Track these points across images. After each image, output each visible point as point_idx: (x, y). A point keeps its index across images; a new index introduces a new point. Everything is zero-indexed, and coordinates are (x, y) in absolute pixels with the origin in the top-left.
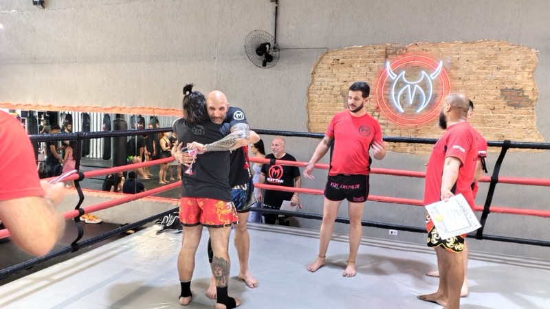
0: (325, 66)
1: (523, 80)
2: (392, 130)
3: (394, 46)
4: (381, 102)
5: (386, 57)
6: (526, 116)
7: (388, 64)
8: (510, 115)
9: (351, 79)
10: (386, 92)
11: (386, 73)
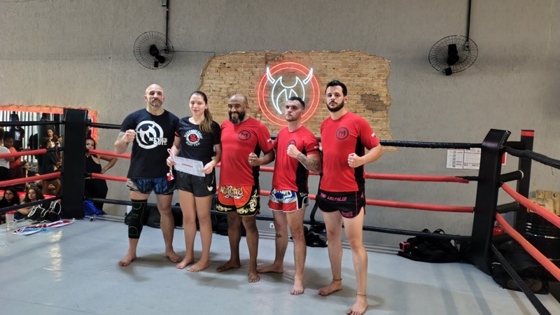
0: (213, 69)
1: (379, 87)
2: (273, 130)
3: (272, 53)
4: (262, 104)
5: (266, 63)
6: (381, 119)
7: (268, 69)
8: (368, 117)
9: (236, 82)
10: (268, 95)
11: (266, 77)
